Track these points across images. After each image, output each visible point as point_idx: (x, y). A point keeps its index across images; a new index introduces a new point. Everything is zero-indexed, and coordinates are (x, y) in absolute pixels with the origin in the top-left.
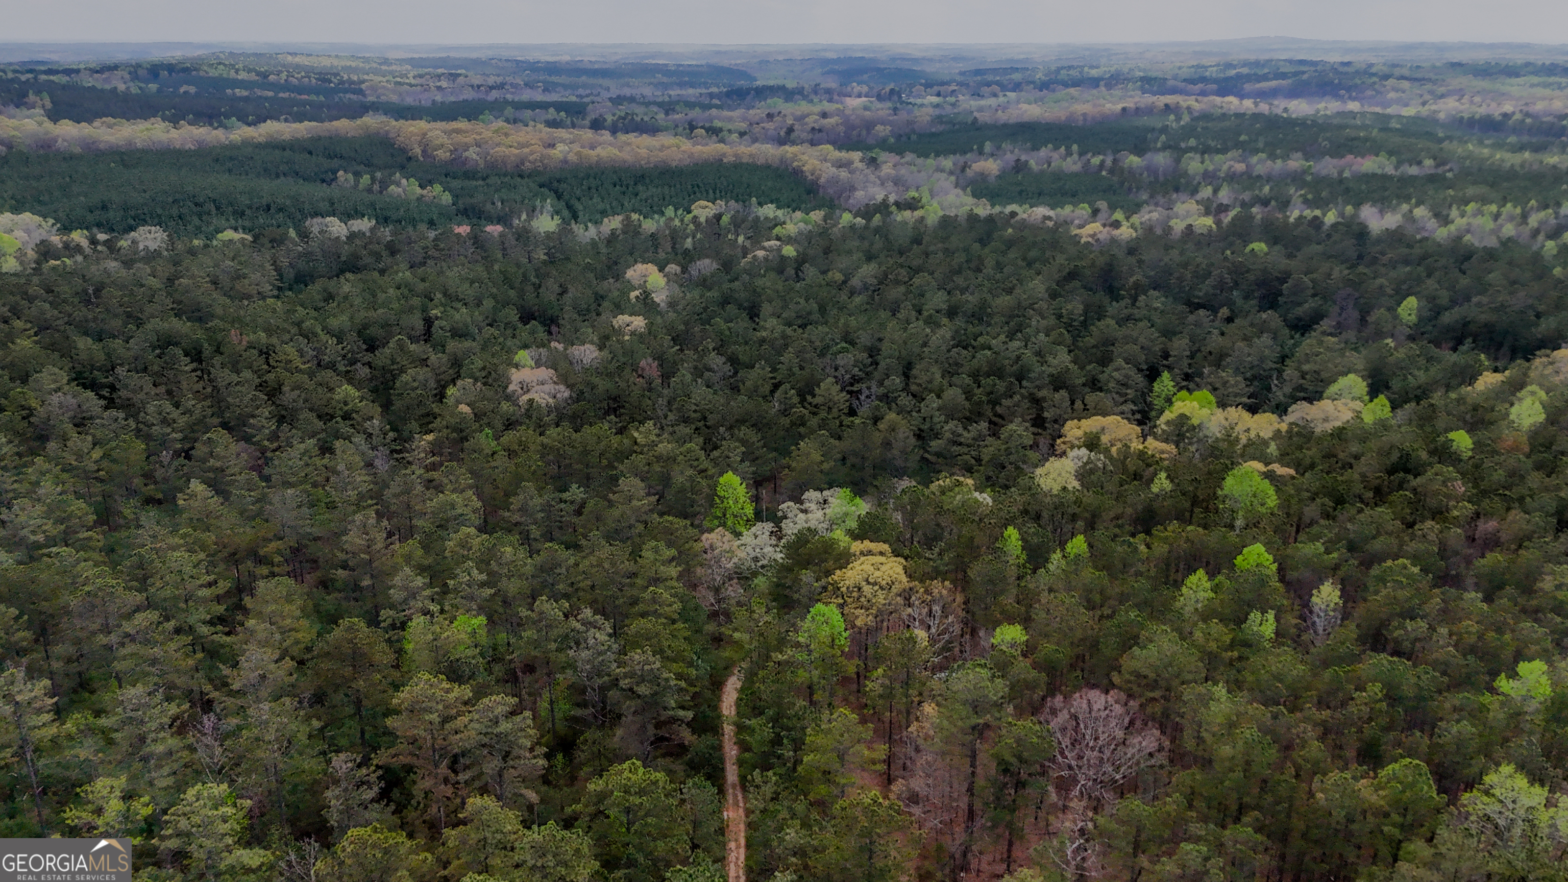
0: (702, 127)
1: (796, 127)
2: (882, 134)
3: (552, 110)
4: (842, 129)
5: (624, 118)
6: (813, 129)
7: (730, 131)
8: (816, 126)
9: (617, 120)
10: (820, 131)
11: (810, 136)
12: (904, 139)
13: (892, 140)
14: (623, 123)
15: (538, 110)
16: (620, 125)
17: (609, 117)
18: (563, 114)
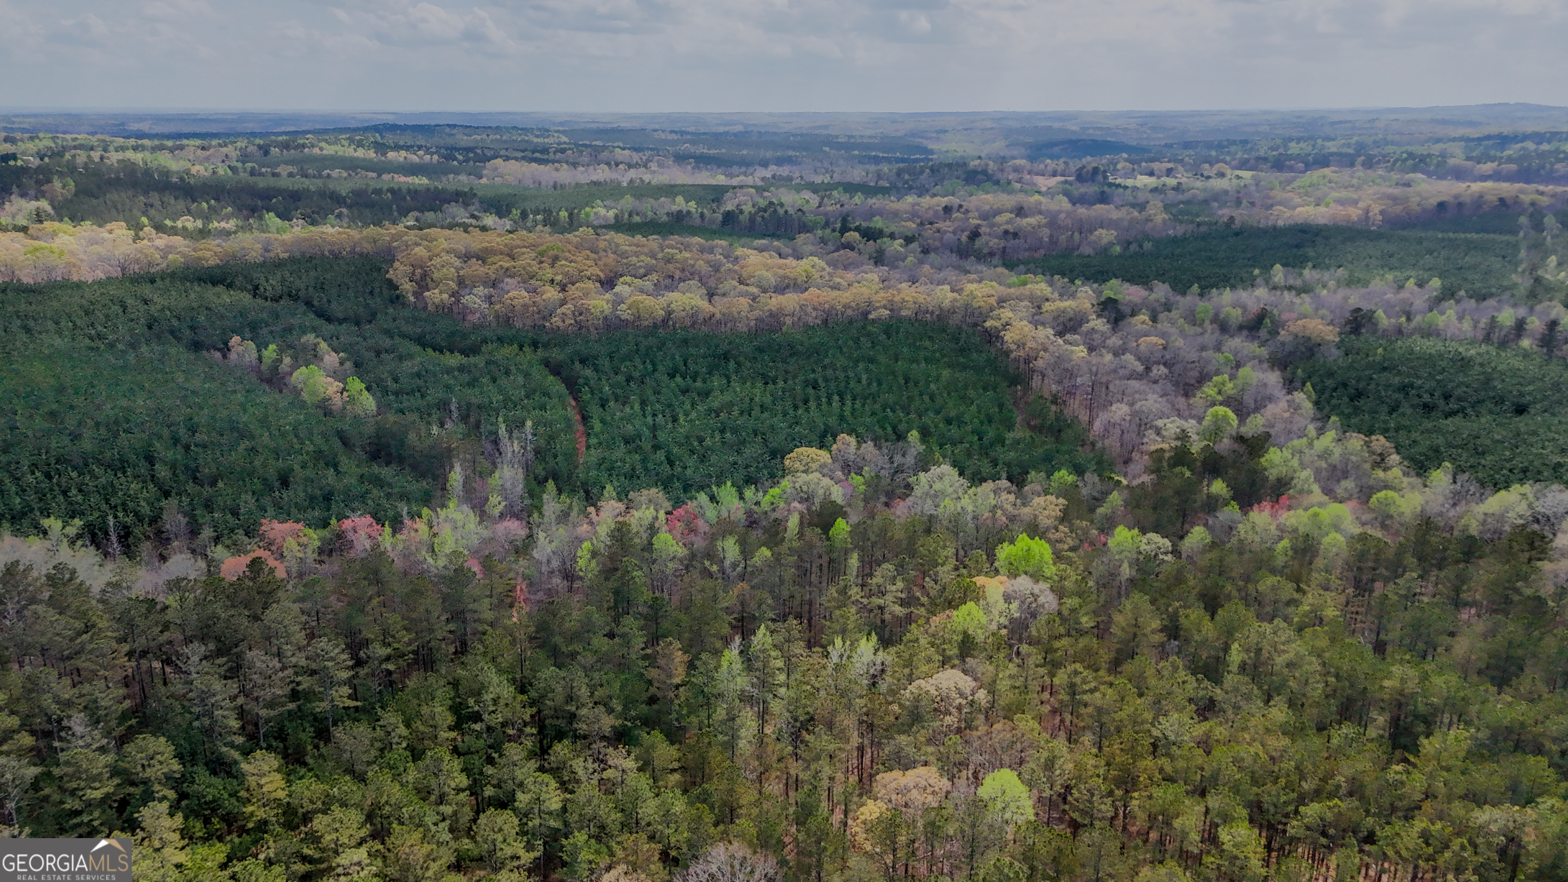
0: (857, 229)
1: (982, 230)
2: (1105, 241)
3: (680, 199)
4: (1045, 233)
5: (765, 211)
6: (1006, 232)
7: (892, 236)
8: (1010, 228)
9: (756, 213)
10: (1015, 235)
11: (1003, 243)
12: (1134, 247)
13: (1118, 249)
14: (763, 217)
15: (663, 199)
16: (759, 219)
17: (748, 208)
18: (692, 204)
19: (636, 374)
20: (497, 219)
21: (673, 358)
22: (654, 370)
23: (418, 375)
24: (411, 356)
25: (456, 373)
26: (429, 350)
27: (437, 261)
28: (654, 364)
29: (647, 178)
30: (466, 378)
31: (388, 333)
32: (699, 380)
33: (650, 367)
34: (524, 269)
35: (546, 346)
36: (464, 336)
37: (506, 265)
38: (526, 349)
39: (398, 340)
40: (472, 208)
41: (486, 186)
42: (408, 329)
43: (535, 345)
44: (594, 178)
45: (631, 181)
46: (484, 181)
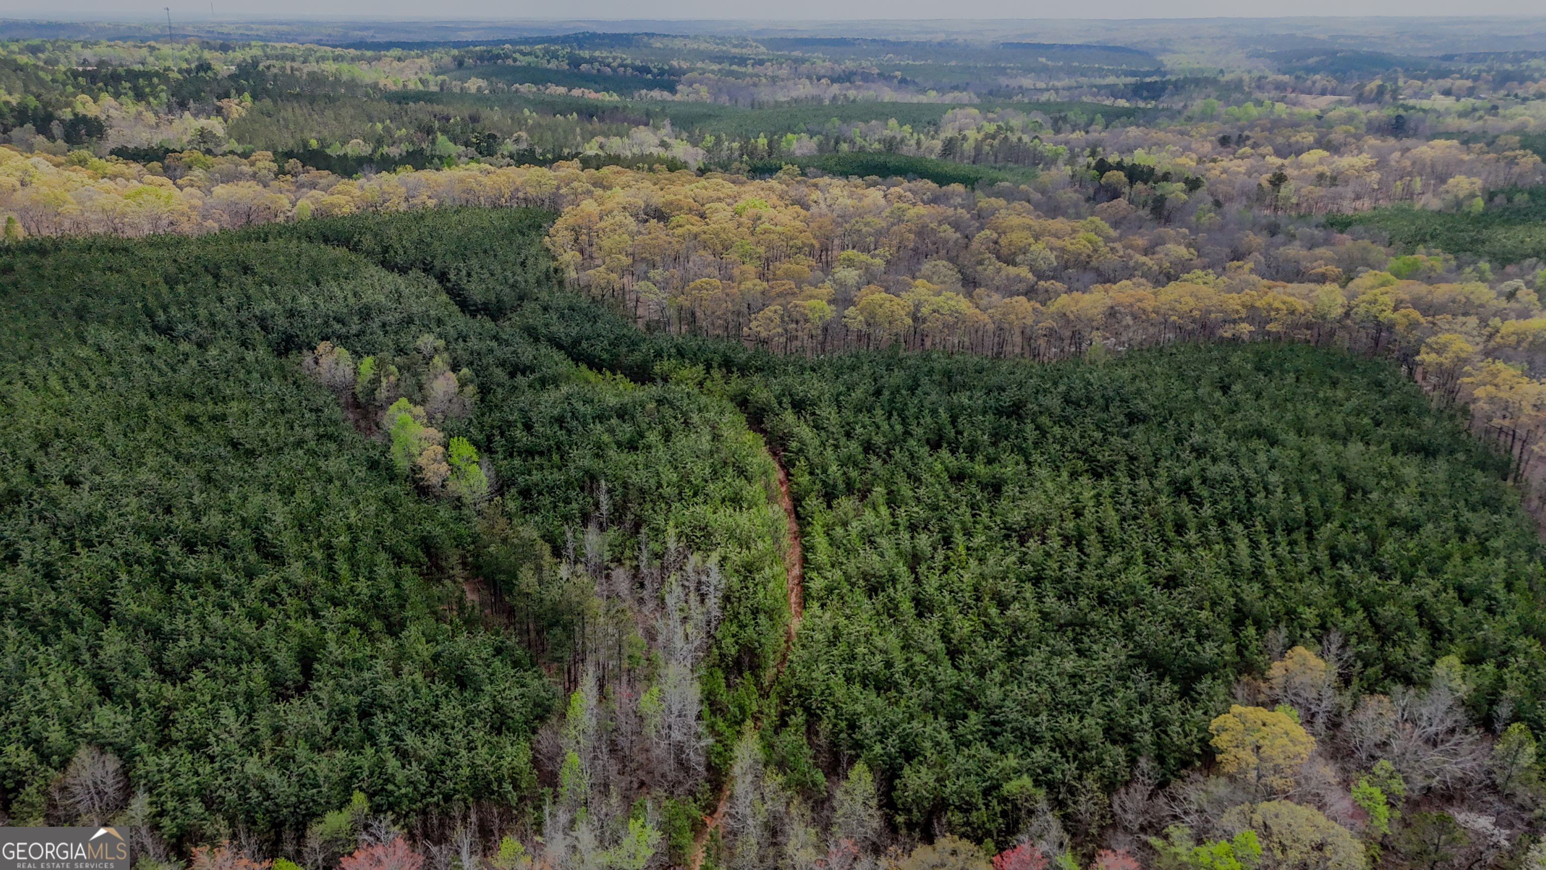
0: (1118, 167)
3: (893, 122)
5: (993, 137)
6: (1321, 176)
7: (1168, 178)
9: (983, 142)
10: (1333, 181)
12: (1500, 200)
13: (1480, 203)
14: (991, 146)
15: (873, 122)
16: (987, 148)
17: (972, 135)
18: (907, 128)
19: (878, 440)
20: (689, 147)
21: (934, 412)
22: (907, 433)
23: (560, 421)
24: (556, 381)
25: (614, 421)
26: (583, 367)
27: (607, 223)
28: (904, 421)
29: (852, 94)
30: (626, 430)
31: (533, 334)
32: (979, 457)
33: (899, 428)
34: (717, 235)
35: (744, 370)
36: (633, 345)
37: (695, 229)
38: (716, 374)
39: (544, 349)
40: (663, 132)
41: (680, 103)
42: (558, 329)
43: (727, 364)
44: (794, 94)
45: (834, 98)
46: (678, 97)
